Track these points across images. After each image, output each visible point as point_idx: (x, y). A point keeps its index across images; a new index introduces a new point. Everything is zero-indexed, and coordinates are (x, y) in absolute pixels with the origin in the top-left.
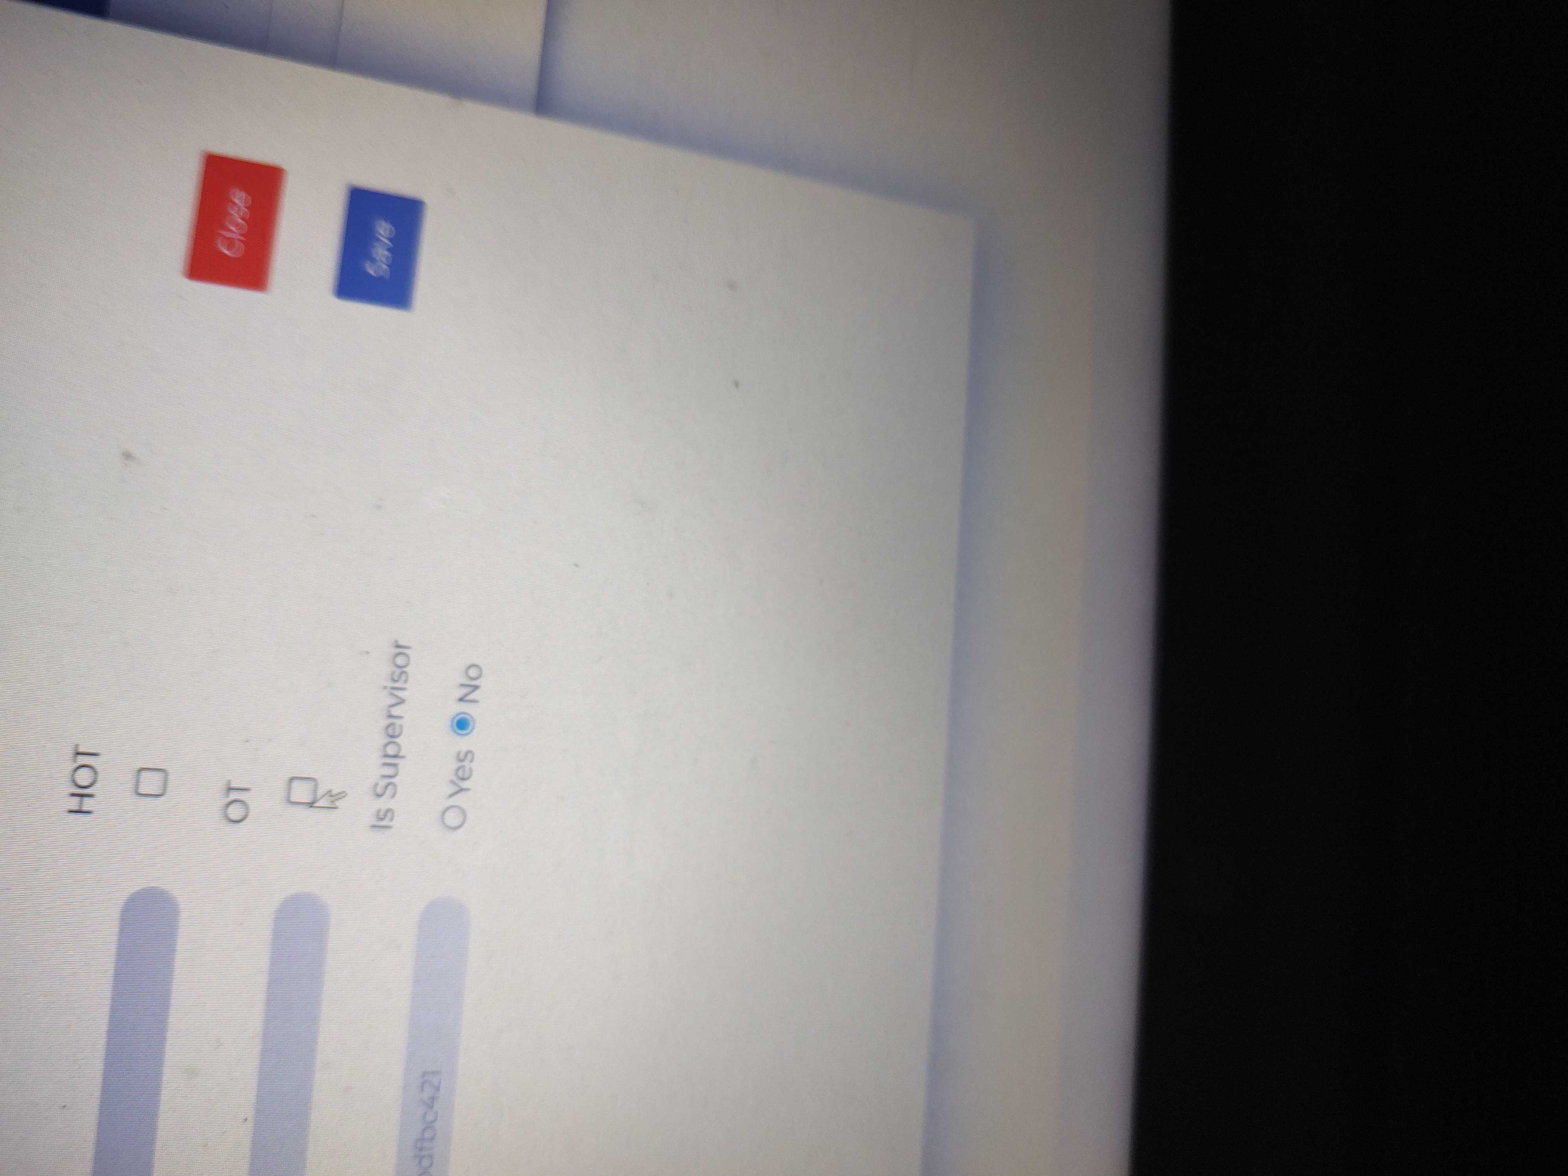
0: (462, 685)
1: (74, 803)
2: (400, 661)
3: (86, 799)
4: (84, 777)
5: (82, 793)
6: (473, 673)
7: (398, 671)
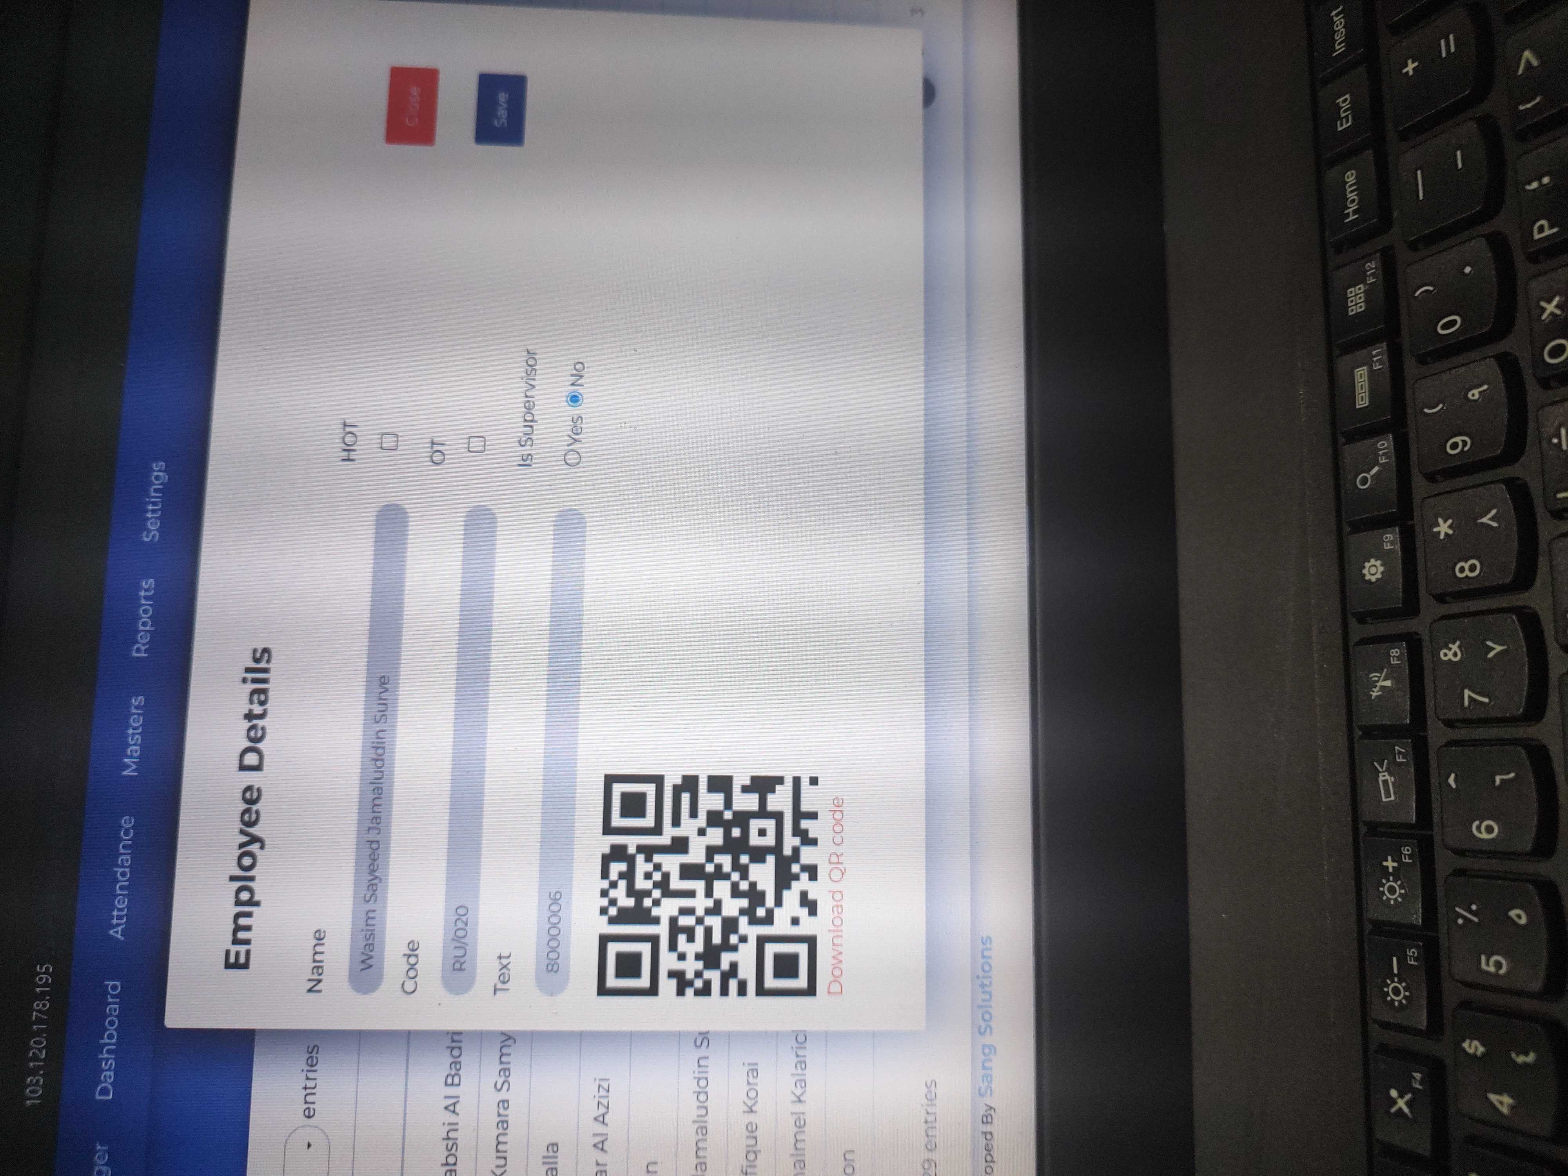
0: (572, 375)
1: (344, 455)
2: (531, 362)
3: (352, 453)
4: (349, 439)
5: (348, 449)
6: (579, 367)
7: (530, 369)
